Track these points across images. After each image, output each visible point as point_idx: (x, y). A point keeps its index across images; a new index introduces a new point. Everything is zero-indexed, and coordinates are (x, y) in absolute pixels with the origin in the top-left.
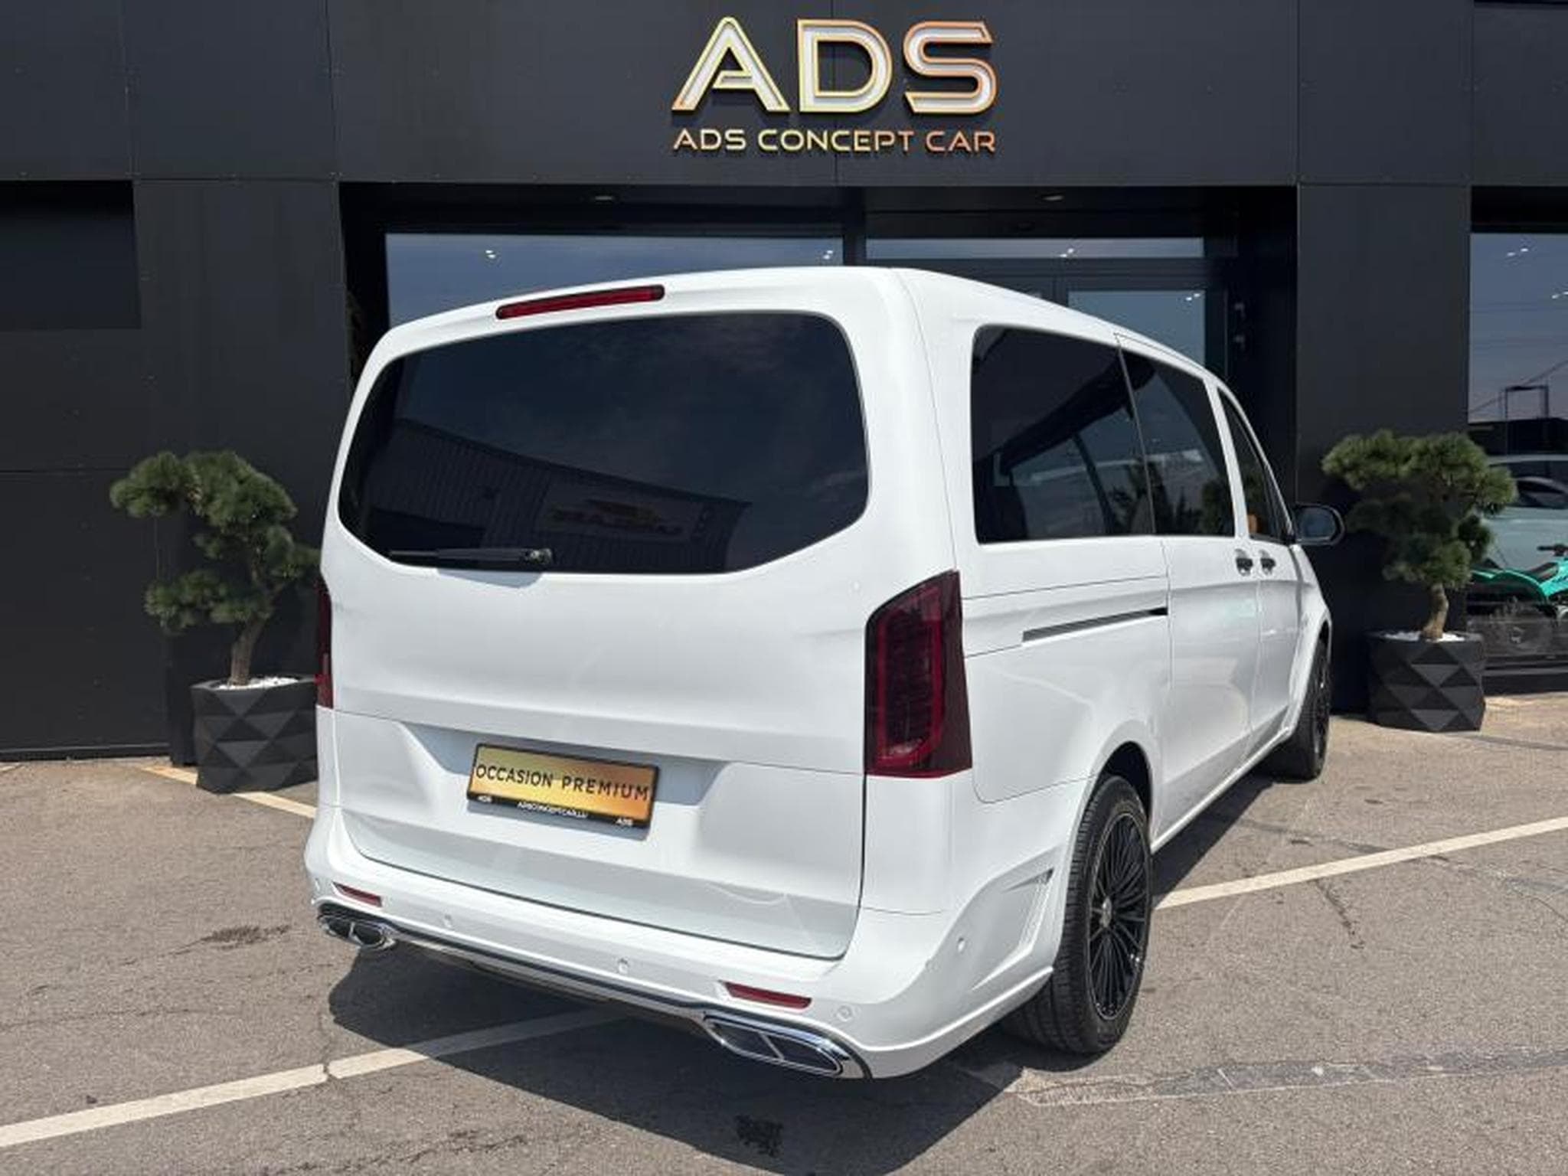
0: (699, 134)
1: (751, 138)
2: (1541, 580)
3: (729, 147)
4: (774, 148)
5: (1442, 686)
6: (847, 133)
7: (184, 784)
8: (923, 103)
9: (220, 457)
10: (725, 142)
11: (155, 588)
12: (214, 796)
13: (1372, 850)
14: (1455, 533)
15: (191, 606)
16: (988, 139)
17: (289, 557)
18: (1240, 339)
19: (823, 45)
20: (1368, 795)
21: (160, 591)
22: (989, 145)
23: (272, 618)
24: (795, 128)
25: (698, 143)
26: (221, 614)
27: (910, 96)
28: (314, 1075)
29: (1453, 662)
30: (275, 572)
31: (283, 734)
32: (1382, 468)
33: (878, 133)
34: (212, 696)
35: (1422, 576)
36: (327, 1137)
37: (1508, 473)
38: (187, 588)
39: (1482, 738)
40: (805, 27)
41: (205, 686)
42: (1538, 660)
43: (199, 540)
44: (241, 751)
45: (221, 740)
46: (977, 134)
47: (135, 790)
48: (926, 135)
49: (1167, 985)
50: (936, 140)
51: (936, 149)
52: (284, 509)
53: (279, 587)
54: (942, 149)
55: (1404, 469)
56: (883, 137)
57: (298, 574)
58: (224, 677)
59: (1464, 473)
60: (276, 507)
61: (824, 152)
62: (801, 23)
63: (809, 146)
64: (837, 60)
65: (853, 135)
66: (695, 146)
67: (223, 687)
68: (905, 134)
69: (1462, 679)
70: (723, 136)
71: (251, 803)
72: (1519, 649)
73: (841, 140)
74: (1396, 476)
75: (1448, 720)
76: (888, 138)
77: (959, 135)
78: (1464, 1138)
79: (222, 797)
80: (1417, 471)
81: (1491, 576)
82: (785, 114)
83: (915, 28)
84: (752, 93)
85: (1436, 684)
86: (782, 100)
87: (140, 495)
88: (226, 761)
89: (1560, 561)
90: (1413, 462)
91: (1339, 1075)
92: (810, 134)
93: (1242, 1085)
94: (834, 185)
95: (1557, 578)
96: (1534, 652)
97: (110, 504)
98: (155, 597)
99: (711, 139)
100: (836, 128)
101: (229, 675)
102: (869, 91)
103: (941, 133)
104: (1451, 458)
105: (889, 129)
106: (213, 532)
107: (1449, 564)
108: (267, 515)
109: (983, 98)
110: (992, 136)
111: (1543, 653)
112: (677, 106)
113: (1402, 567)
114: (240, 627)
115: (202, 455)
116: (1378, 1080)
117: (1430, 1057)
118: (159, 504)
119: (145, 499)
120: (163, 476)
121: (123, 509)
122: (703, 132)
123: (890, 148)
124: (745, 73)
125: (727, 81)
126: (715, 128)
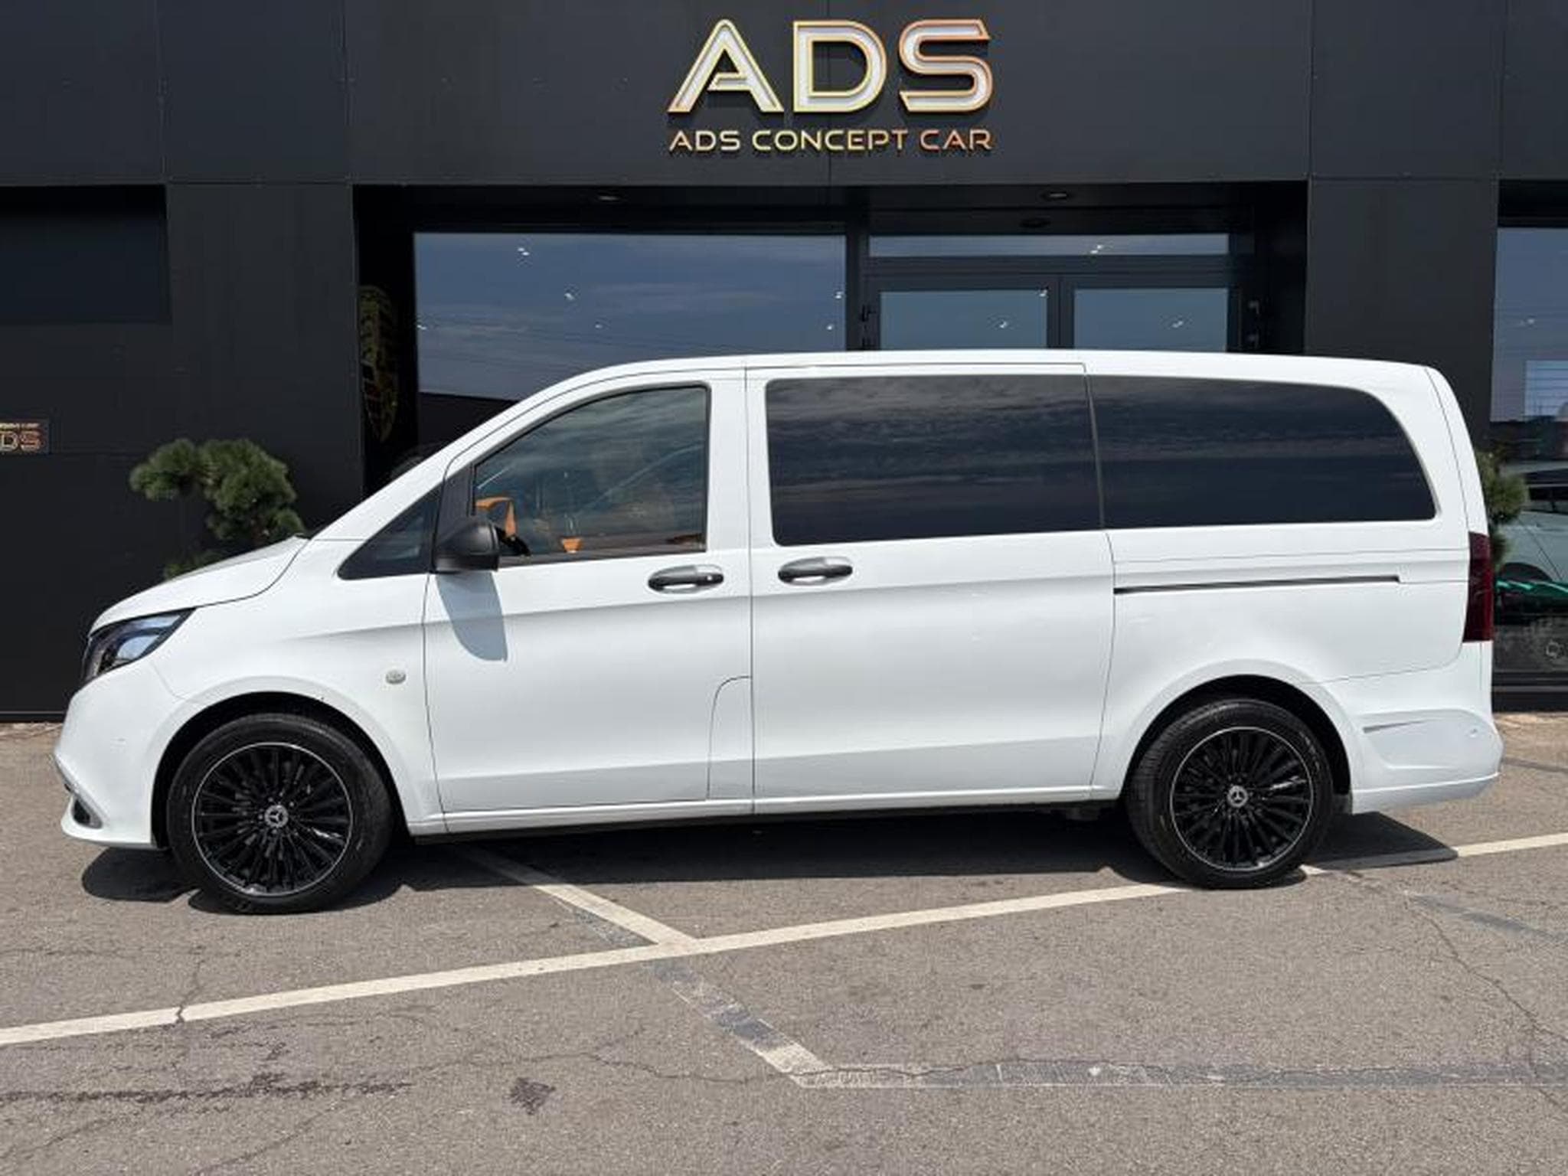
0: (694, 135)
1: (745, 138)
3: (724, 148)
4: (768, 148)
6: (840, 132)
8: (917, 102)
9: (235, 445)
10: (720, 143)
16: (983, 137)
18: (1255, 338)
19: (817, 45)
22: (984, 143)
24: (788, 128)
25: (693, 144)
27: (904, 95)
28: (167, 1016)
33: (871, 133)
36: (150, 1071)
40: (801, 28)
43: (210, 524)
46: (973, 132)
48: (920, 133)
50: (930, 139)
51: (929, 147)
52: (284, 495)
54: (936, 147)
56: (876, 136)
60: (276, 492)
61: (817, 152)
62: (796, 24)
63: (803, 146)
64: (833, 61)
65: (845, 135)
66: (690, 148)
68: (900, 133)
70: (718, 136)
72: (1554, 666)
73: (834, 140)
76: (882, 137)
77: (954, 133)
78: (1200, 1145)
81: (1527, 587)
82: (779, 114)
83: (910, 27)
84: (747, 94)
86: (776, 100)
87: (155, 479)
91: (1111, 1076)
92: (804, 134)
93: (1012, 1079)
94: (826, 184)
97: (127, 484)
99: (706, 140)
100: (830, 129)
102: (862, 91)
103: (935, 132)
105: (883, 128)
106: (219, 514)
108: (267, 499)
109: (980, 94)
110: (988, 135)
112: (673, 109)
115: (219, 444)
116: (1149, 1084)
117: (1216, 1066)
118: (171, 488)
119: (158, 483)
120: (177, 462)
121: (141, 494)
122: (699, 133)
123: (884, 147)
124: (741, 75)
125: (723, 83)
126: (710, 129)
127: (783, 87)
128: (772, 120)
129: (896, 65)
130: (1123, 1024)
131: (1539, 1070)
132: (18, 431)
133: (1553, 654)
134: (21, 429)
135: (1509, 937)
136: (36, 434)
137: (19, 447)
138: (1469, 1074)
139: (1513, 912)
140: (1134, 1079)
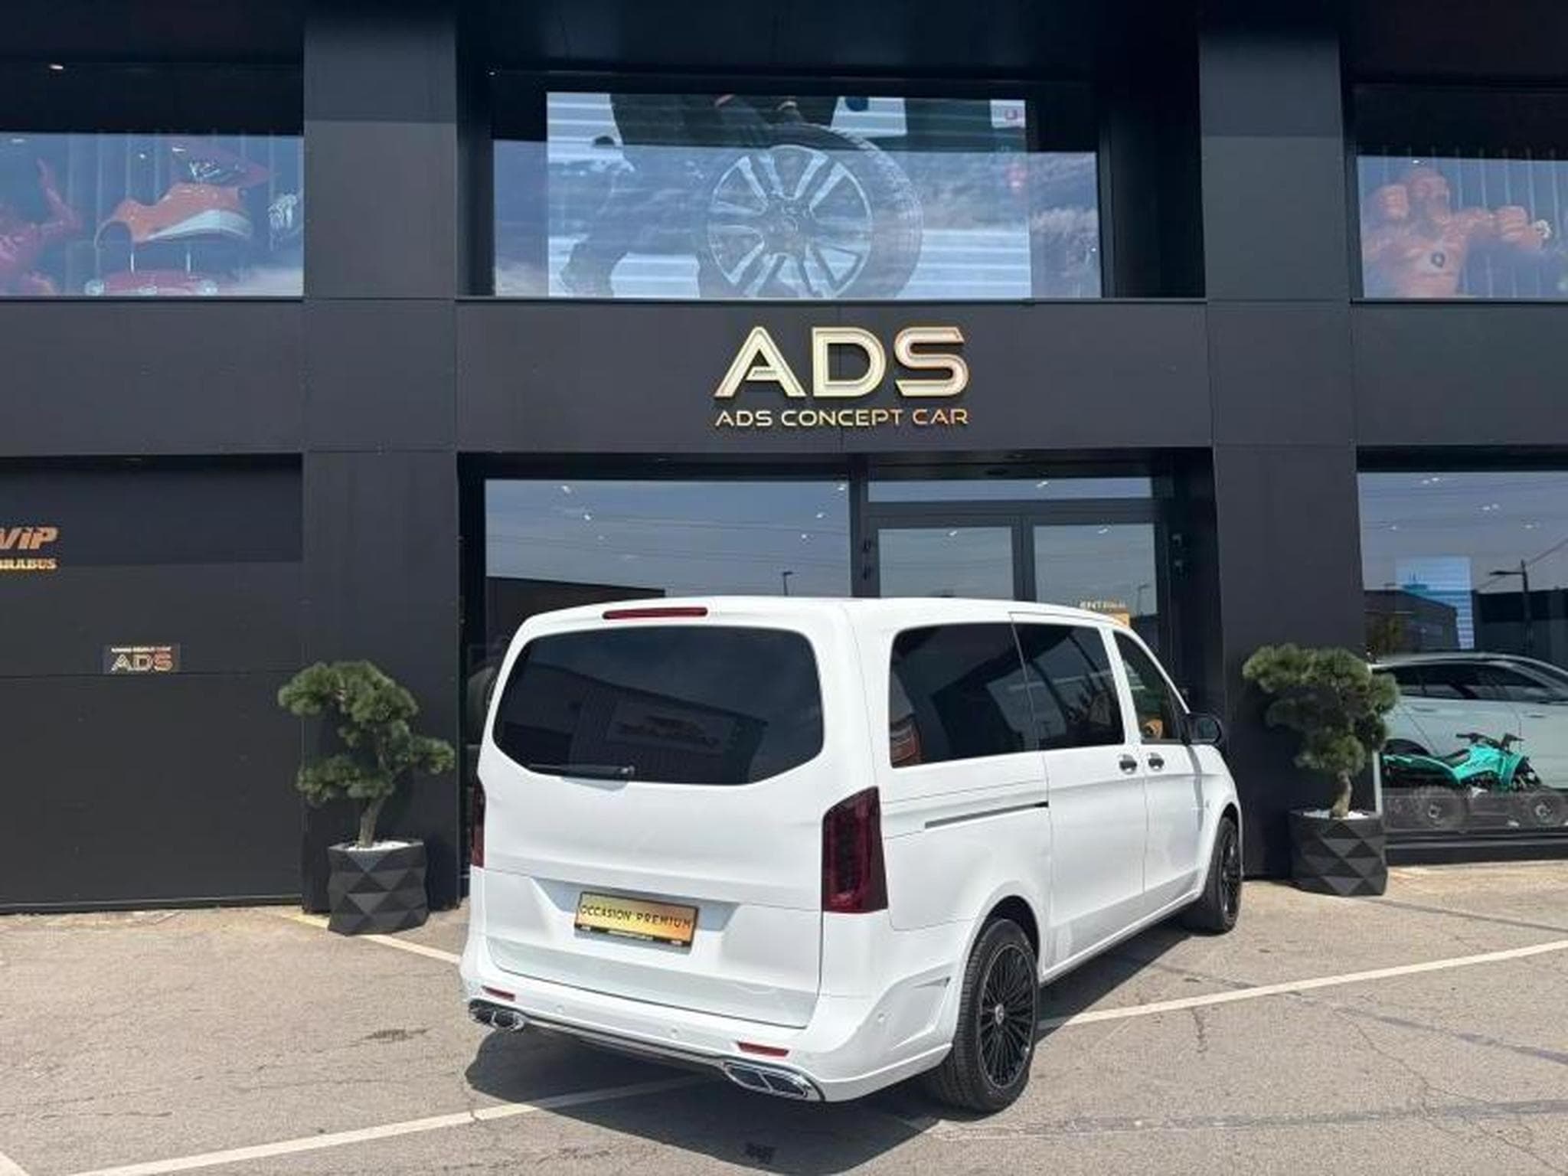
0: (736, 414)
1: (776, 416)
2: (1453, 766)
3: (759, 424)
4: (794, 424)
5: (1348, 856)
6: (850, 412)
7: (317, 928)
8: (910, 388)
9: (357, 665)
10: (755, 420)
11: (305, 770)
12: (343, 937)
13: (1247, 986)
14: (1351, 728)
15: (332, 784)
16: (961, 415)
17: (410, 746)
18: (1178, 563)
19: (831, 346)
20: (1263, 947)
21: (309, 772)
22: (963, 419)
23: (395, 795)
24: (810, 409)
25: (735, 421)
26: (355, 790)
27: (899, 383)
28: (466, 1118)
29: (1357, 837)
30: (399, 758)
31: (399, 887)
32: (1287, 676)
33: (874, 412)
34: (345, 855)
35: (1323, 765)
36: (482, 1150)
37: (1393, 679)
38: (331, 771)
39: (1382, 902)
40: (817, 333)
41: (339, 847)
42: (1452, 836)
43: (342, 732)
44: (366, 901)
45: (351, 892)
46: (953, 411)
47: (280, 932)
48: (912, 413)
49: (1054, 1074)
50: (920, 417)
51: (920, 423)
52: (409, 709)
53: (399, 770)
54: (925, 423)
55: (1304, 677)
56: (879, 415)
57: (415, 760)
58: (352, 839)
59: (1348, 681)
60: (403, 708)
61: (832, 426)
62: (815, 330)
63: (821, 423)
64: (843, 357)
65: (854, 413)
66: (732, 424)
67: (352, 849)
68: (897, 412)
69: (1364, 851)
70: (754, 415)
71: (375, 943)
72: (1438, 826)
73: (846, 417)
74: (1298, 682)
75: (1353, 886)
76: (882, 415)
77: (939, 412)
78: (1219, 1161)
79: (349, 939)
80: (1314, 679)
81: (1409, 760)
82: (802, 398)
83: (904, 332)
84: (777, 382)
85: (1342, 854)
86: (799, 387)
87: (301, 698)
88: (353, 908)
89: (1473, 748)
90: (1310, 669)
91: (1150, 1126)
92: (822, 413)
93: (1084, 1130)
94: (840, 452)
95: (1469, 762)
96: (1448, 828)
97: (277, 703)
98: (304, 775)
99: (745, 418)
100: (842, 408)
101: (357, 839)
102: (868, 380)
103: (925, 411)
104: (1337, 669)
105: (884, 408)
106: (353, 726)
107: (1344, 755)
108: (396, 713)
109: (958, 383)
110: (965, 413)
111: (1457, 829)
112: (719, 394)
113: (1307, 757)
114: (367, 801)
115: (345, 664)
116: (1175, 1130)
117: (1219, 1118)
118: (314, 704)
119: (304, 701)
120: (321, 683)
121: (287, 709)
122: (739, 413)
123: (884, 423)
124: (771, 369)
125: (758, 375)
126: (747, 409)
127: (805, 376)
128: (797, 403)
129: (893, 362)
130: (1149, 1096)
131: (1431, 1111)
132: (152, 654)
133: (1434, 816)
134: (156, 652)
135: (1409, 1032)
136: (169, 657)
137: (153, 668)
138: (1384, 1114)
139: (1410, 1015)
140: (1165, 1125)
